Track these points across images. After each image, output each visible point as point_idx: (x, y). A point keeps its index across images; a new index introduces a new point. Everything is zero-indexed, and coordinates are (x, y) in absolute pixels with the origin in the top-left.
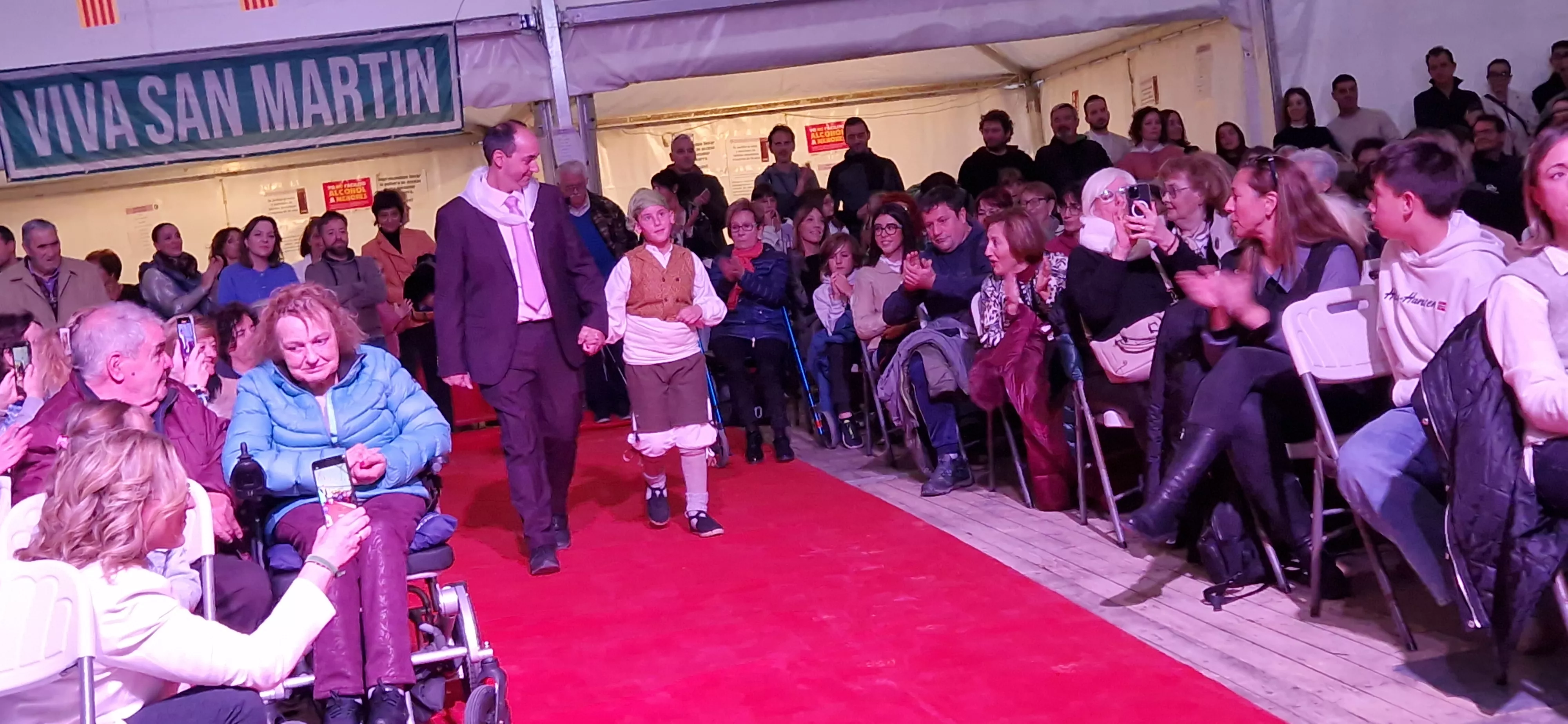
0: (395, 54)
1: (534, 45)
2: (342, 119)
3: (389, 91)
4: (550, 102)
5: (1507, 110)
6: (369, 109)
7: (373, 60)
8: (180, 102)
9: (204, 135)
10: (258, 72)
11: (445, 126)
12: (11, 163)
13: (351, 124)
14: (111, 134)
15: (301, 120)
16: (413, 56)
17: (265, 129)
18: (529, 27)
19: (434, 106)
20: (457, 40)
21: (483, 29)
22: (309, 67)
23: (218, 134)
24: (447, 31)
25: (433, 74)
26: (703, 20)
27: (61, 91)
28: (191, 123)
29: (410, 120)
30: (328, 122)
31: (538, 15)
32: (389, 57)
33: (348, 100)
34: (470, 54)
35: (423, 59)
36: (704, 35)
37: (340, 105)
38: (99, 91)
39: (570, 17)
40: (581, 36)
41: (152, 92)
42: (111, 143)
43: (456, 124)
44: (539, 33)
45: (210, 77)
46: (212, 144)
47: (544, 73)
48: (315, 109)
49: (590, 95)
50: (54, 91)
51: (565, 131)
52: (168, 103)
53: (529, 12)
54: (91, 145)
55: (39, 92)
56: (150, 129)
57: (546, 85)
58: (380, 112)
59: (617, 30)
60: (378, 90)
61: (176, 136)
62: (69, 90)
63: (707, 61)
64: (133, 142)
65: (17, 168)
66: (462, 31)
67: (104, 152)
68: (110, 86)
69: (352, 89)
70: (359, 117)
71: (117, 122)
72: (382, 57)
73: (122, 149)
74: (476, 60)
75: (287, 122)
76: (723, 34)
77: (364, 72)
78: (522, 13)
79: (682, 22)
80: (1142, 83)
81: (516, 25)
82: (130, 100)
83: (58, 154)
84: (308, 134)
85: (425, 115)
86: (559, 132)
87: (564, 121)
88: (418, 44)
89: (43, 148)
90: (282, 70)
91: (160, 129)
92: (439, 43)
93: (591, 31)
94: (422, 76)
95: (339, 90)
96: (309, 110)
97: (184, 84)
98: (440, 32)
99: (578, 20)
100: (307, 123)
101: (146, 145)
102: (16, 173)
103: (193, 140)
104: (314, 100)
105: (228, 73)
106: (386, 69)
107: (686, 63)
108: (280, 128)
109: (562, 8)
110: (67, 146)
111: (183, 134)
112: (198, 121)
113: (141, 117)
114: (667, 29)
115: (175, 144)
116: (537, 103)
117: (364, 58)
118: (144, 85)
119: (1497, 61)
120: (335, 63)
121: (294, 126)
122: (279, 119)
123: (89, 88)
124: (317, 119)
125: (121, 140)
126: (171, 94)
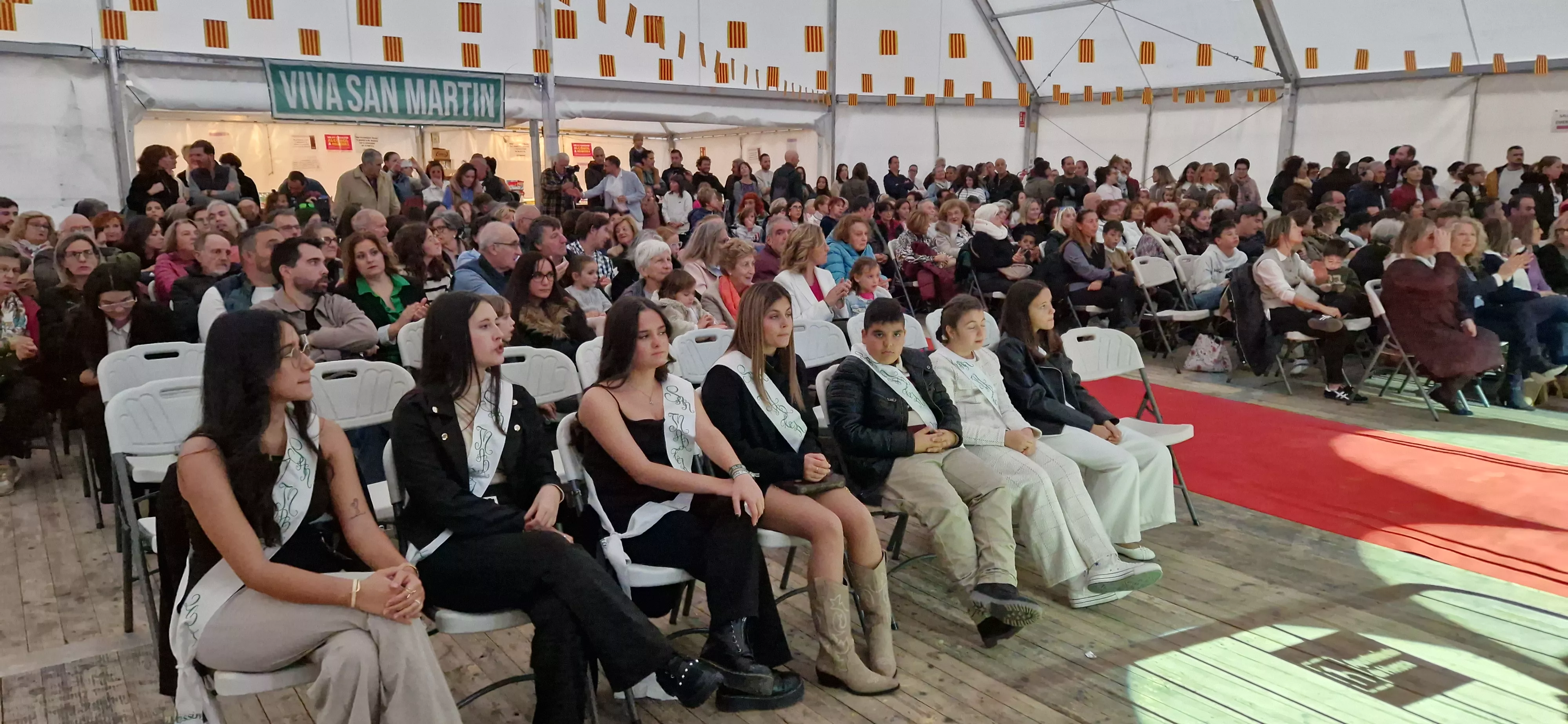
0: (476, 85)
2: (447, 113)
3: (471, 103)
6: (460, 111)
7: (465, 86)
8: (368, 90)
9: (378, 111)
10: (408, 82)
11: (496, 125)
12: (275, 108)
13: (452, 117)
14: (330, 101)
15: (427, 111)
16: (483, 87)
17: (409, 112)
18: (539, 83)
19: (492, 114)
20: (505, 82)
21: (516, 80)
22: (433, 84)
23: (386, 111)
24: (501, 77)
25: (492, 97)
27: (305, 75)
28: (372, 103)
29: (480, 118)
30: (441, 113)
31: (544, 78)
32: (472, 85)
33: (451, 104)
34: (511, 91)
35: (489, 89)
37: (447, 106)
38: (325, 77)
39: (559, 81)
40: (559, 91)
41: (353, 83)
42: (329, 107)
43: (502, 124)
45: (383, 80)
46: (382, 116)
47: (540, 106)
48: (435, 106)
50: (301, 74)
52: (361, 89)
54: (319, 106)
55: (293, 74)
56: (350, 102)
57: (540, 111)
58: (466, 113)
59: (575, 91)
60: (466, 101)
61: (364, 108)
62: (309, 74)
64: (341, 108)
65: (278, 112)
66: (508, 79)
67: (324, 111)
68: (331, 76)
69: (453, 98)
70: (455, 114)
71: (333, 96)
72: (469, 85)
73: (334, 111)
74: (513, 94)
75: (420, 110)
77: (460, 91)
78: (535, 75)
81: (531, 80)
82: (341, 85)
83: (300, 109)
84: (431, 118)
85: (486, 117)
87: (553, 132)
88: (487, 81)
89: (293, 104)
90: (420, 83)
91: (355, 103)
92: (496, 82)
93: (563, 89)
94: (487, 97)
95: (447, 98)
96: (432, 106)
97: (370, 81)
98: (496, 77)
99: (561, 83)
100: (431, 113)
101: (347, 111)
102: (277, 115)
103: (372, 112)
104: (435, 101)
105: (393, 80)
106: (470, 91)
108: (417, 112)
110: (306, 105)
111: (367, 108)
112: (376, 102)
113: (346, 95)
114: (598, 94)
115: (362, 114)
117: (460, 84)
118: (349, 79)
119: (913, 165)
120: (447, 84)
121: (424, 113)
122: (417, 108)
123: (320, 76)
124: (435, 110)
125: (334, 106)
126: (363, 86)
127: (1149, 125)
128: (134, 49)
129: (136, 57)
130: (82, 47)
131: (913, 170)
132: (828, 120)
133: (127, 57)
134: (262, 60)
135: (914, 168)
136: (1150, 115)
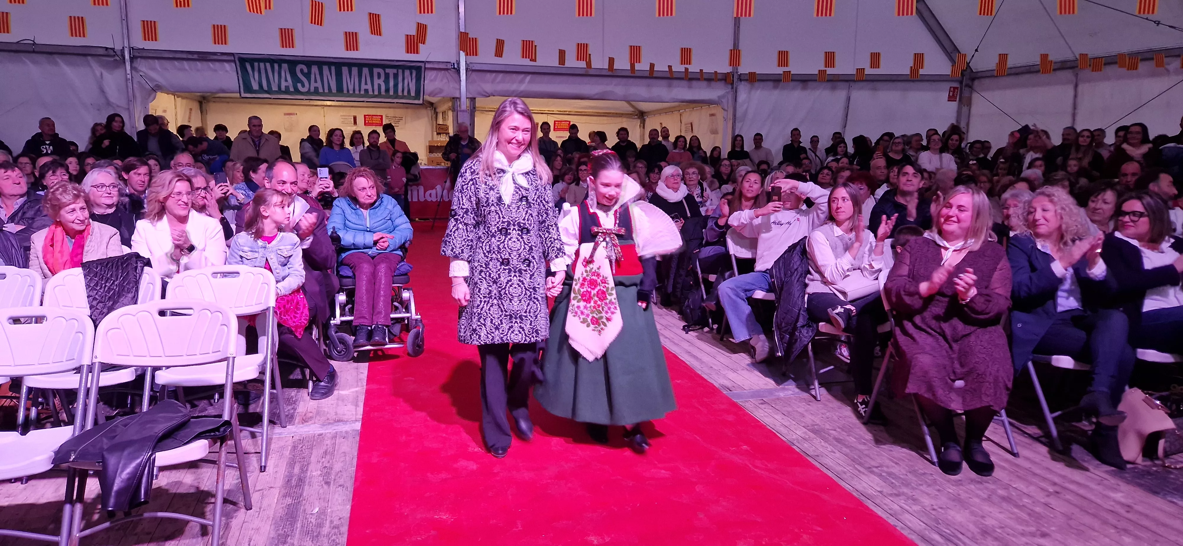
0: (400, 71)
1: (456, 75)
2: (376, 93)
3: (396, 86)
4: (459, 98)
5: (816, 155)
6: (387, 90)
7: (391, 71)
8: (313, 76)
9: (321, 90)
10: (345, 70)
11: (416, 102)
12: (242, 90)
13: (379, 95)
14: (283, 84)
15: (360, 90)
16: (407, 72)
17: (345, 91)
18: (454, 68)
19: (413, 94)
20: (425, 69)
21: (436, 66)
22: (365, 71)
23: (326, 91)
24: (422, 65)
25: (414, 81)
26: (522, 76)
27: (265, 65)
28: (316, 85)
29: (403, 97)
30: (371, 93)
31: (459, 64)
32: (398, 71)
33: (379, 85)
34: (429, 76)
35: (411, 74)
36: (522, 82)
37: (376, 87)
38: (280, 67)
39: (471, 67)
40: (474, 75)
41: (302, 71)
42: (283, 88)
43: (421, 102)
44: (458, 71)
45: (325, 69)
46: (323, 94)
47: (458, 87)
48: (366, 87)
49: (475, 98)
50: (262, 64)
51: (463, 111)
52: (308, 76)
53: (455, 62)
54: (275, 88)
55: (256, 64)
56: (299, 85)
57: (458, 92)
58: (391, 93)
59: (488, 75)
60: (392, 84)
61: (309, 89)
62: (268, 65)
63: (522, 92)
64: (292, 89)
65: (245, 93)
66: (428, 66)
67: (280, 91)
68: (285, 66)
69: (381, 82)
70: (383, 93)
71: (286, 81)
72: (395, 71)
73: (287, 91)
74: (432, 78)
75: (354, 90)
76: (529, 82)
77: (387, 76)
78: (452, 62)
79: (514, 75)
80: (686, 124)
81: (449, 66)
82: (293, 72)
83: (261, 89)
84: (362, 96)
85: (409, 96)
86: (461, 111)
87: (464, 107)
88: (411, 68)
89: (255, 86)
90: (355, 70)
91: (303, 86)
92: (418, 69)
93: (480, 74)
94: (410, 80)
95: (376, 82)
96: (363, 87)
97: (315, 69)
98: (419, 64)
99: (473, 68)
100: (362, 92)
101: (297, 91)
102: (243, 95)
103: (316, 92)
104: (366, 84)
105: (333, 68)
106: (396, 76)
107: (513, 91)
108: (351, 92)
109: (468, 62)
110: (265, 87)
111: (312, 89)
112: (319, 84)
113: (296, 79)
114: (508, 77)
115: (308, 93)
116: (453, 98)
117: (387, 70)
118: (299, 68)
119: (814, 136)
120: (376, 71)
121: (357, 92)
122: (351, 88)
123: (276, 65)
124: (366, 91)
125: (287, 87)
126: (309, 73)
127: (1075, 96)
128: (143, 49)
129: (144, 55)
130: (107, 49)
131: (815, 140)
132: (730, 97)
133: (137, 54)
134: (232, 54)
135: (815, 139)
136: (1076, 86)
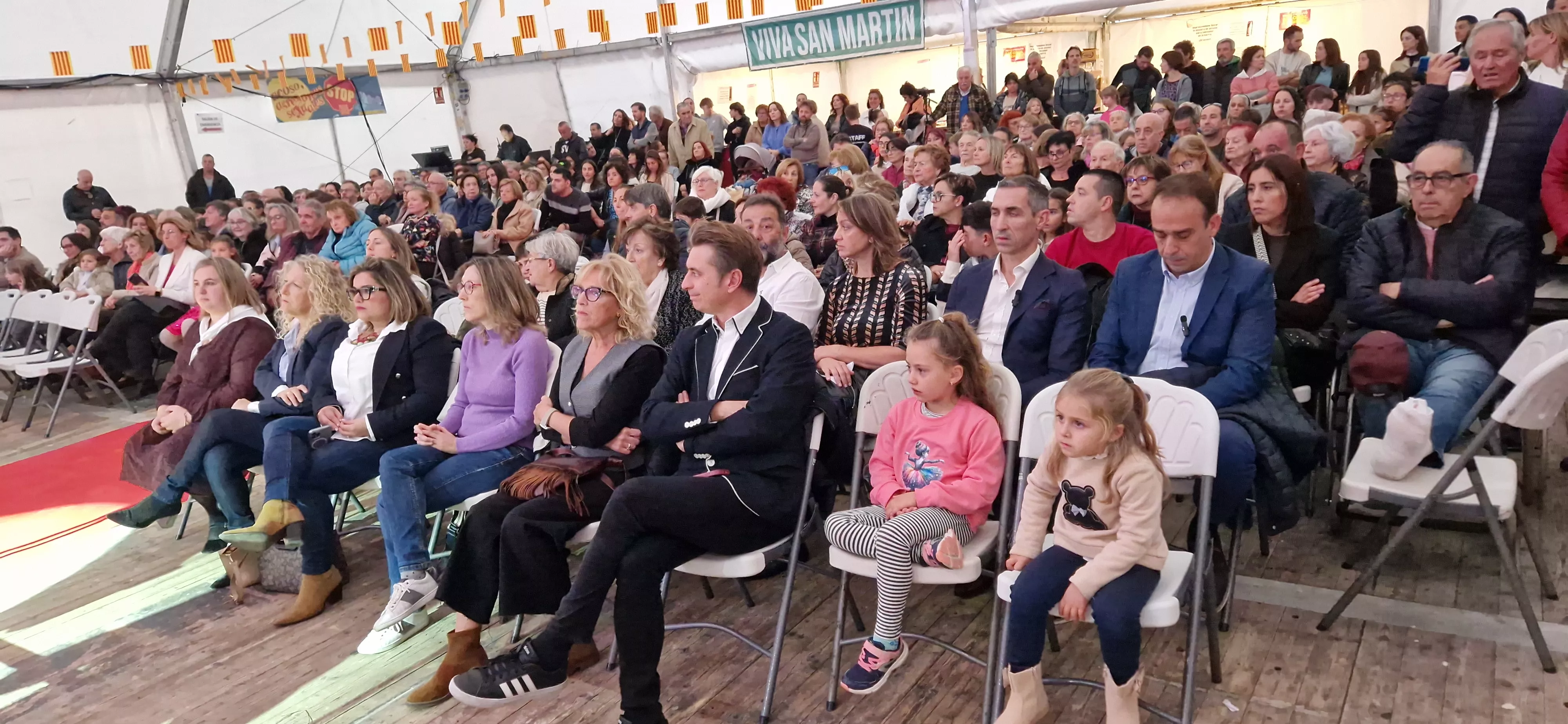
0: (897, 10)
2: (874, 44)
3: (893, 29)
6: (885, 38)
7: (887, 13)
8: (810, 35)
9: (819, 51)
10: (840, 20)
11: (917, 46)
12: (751, 62)
13: (877, 46)
14: (785, 50)
15: (857, 44)
16: (905, 9)
17: (843, 48)
19: (914, 37)
22: (860, 16)
23: (825, 50)
25: (912, 19)
27: (768, 31)
28: (814, 45)
29: (902, 43)
30: (868, 44)
32: (894, 11)
33: (876, 33)
35: (909, 11)
37: (873, 35)
38: (781, 30)
41: (800, 30)
42: (785, 54)
43: (922, 45)
45: (821, 22)
46: (822, 55)
48: (863, 38)
50: (765, 30)
52: (805, 34)
54: (778, 56)
55: (760, 31)
56: (799, 48)
58: (889, 39)
60: (889, 28)
62: (770, 29)
64: (793, 54)
65: (753, 65)
67: (783, 59)
68: (785, 28)
69: (878, 28)
70: (880, 42)
71: (787, 44)
72: (890, 11)
73: (789, 57)
75: (851, 44)
77: (883, 19)
82: (792, 33)
83: (767, 61)
84: (861, 51)
85: (908, 40)
87: (968, 45)
88: (908, 4)
89: (762, 56)
90: (849, 18)
91: (803, 48)
92: (916, 4)
94: (909, 20)
95: (873, 29)
96: (860, 38)
97: (811, 25)
100: (860, 45)
101: (798, 56)
102: (753, 68)
103: (815, 53)
104: (862, 34)
105: (828, 20)
106: (893, 17)
108: (848, 47)
110: (771, 56)
111: (811, 51)
112: (817, 43)
113: (797, 43)
115: (809, 56)
117: (883, 12)
120: (871, 15)
121: (855, 47)
122: (848, 43)
123: (777, 29)
124: (864, 43)
125: (789, 52)
126: (807, 32)
130: (651, 38)
133: (672, 40)
134: (741, 25)
